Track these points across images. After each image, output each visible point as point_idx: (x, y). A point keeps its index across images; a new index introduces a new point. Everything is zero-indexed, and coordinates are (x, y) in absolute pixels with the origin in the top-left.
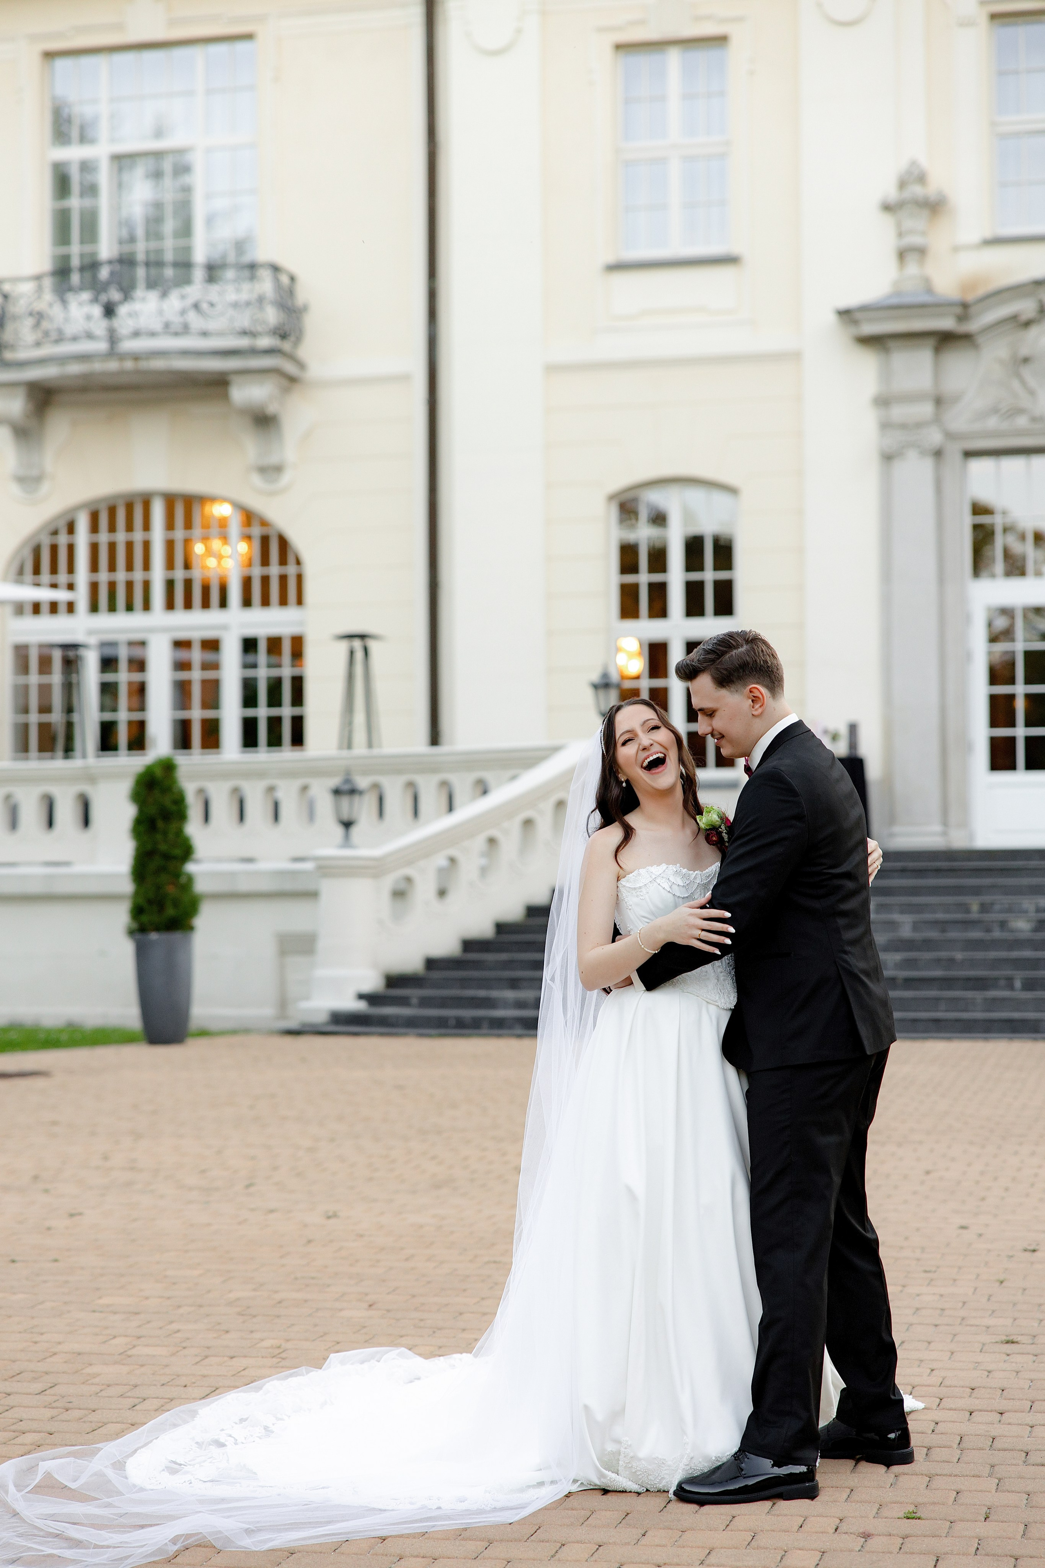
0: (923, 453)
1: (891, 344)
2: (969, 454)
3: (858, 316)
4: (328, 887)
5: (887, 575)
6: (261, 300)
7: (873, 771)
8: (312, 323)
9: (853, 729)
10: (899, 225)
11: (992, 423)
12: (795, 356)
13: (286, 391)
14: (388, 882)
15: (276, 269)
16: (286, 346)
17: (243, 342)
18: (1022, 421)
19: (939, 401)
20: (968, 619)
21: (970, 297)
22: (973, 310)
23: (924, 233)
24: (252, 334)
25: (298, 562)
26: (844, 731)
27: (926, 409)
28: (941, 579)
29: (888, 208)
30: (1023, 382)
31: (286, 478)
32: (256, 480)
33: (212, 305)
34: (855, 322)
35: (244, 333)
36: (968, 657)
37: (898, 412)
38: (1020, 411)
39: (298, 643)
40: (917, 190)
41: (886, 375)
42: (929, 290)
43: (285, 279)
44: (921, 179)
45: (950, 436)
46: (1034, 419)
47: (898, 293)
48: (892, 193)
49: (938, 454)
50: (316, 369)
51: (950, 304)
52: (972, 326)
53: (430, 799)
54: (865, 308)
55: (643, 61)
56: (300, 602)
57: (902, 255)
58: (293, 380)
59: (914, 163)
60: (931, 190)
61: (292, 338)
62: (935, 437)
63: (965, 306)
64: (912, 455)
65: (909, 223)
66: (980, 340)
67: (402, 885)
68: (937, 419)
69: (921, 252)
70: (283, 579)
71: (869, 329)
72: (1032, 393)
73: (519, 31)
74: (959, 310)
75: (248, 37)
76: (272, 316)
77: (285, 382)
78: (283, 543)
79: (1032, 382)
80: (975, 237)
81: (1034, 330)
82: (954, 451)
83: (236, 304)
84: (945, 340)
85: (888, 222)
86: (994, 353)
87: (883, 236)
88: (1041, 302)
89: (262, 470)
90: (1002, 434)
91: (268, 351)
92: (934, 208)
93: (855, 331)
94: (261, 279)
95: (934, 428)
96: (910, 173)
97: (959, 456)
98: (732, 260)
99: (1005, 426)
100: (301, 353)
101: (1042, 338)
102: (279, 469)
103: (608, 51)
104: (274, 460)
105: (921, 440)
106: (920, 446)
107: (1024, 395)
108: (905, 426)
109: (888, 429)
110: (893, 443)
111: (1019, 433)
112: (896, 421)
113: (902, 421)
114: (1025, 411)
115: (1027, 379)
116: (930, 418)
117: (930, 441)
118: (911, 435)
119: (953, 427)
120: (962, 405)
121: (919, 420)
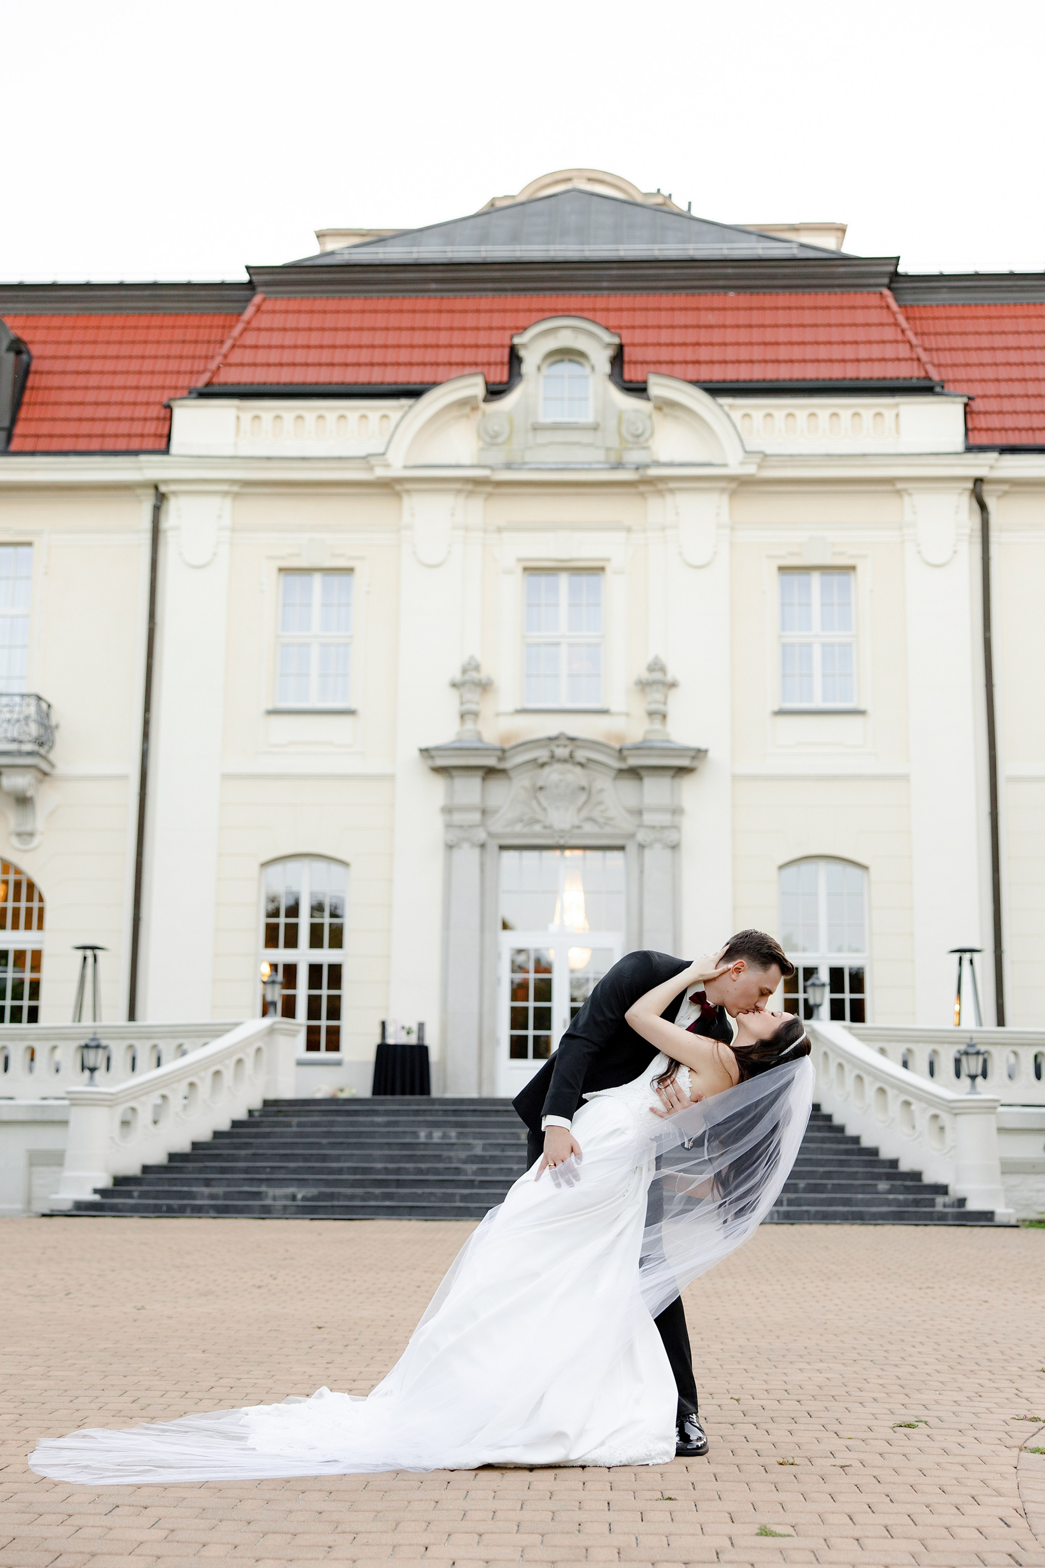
0: (473, 845)
1: (455, 773)
2: (502, 848)
3: (433, 753)
4: (77, 1116)
6: (27, 718)
7: (434, 1056)
8: (60, 737)
9: (421, 1026)
10: (461, 696)
11: (518, 828)
12: (390, 778)
13: (40, 782)
14: (118, 1113)
15: (39, 698)
16: (42, 751)
17: (13, 747)
18: (538, 828)
19: (484, 812)
20: (499, 956)
21: (507, 746)
22: (508, 754)
23: (477, 703)
24: (21, 742)
25: (41, 900)
26: (415, 1028)
27: (476, 817)
28: (482, 930)
29: (454, 685)
30: (539, 803)
31: (36, 841)
32: (14, 841)
34: (432, 757)
35: (14, 740)
36: (498, 981)
37: (458, 818)
38: (537, 821)
39: (37, 955)
40: (474, 675)
41: (450, 793)
42: (480, 740)
43: (44, 706)
44: (477, 668)
45: (490, 835)
46: (545, 827)
47: (460, 741)
48: (458, 677)
49: (483, 846)
50: (61, 768)
51: (495, 749)
52: (506, 765)
53: (145, 1058)
54: (438, 749)
55: (297, 581)
56: (40, 927)
57: (462, 716)
58: (45, 774)
59: (472, 658)
60: (483, 675)
61: (46, 747)
62: (481, 835)
63: (504, 751)
64: (466, 846)
65: (468, 696)
66: (512, 774)
67: (129, 1117)
68: (483, 824)
69: (476, 714)
70: (29, 911)
71: (440, 762)
72: (544, 810)
73: (215, 554)
74: (499, 753)
75: (29, 544)
76: (34, 730)
77: (40, 776)
78: (31, 886)
79: (545, 803)
80: (511, 708)
81: (547, 770)
82: (493, 845)
83: (9, 721)
84: (489, 772)
85: (454, 694)
86: (521, 782)
87: (451, 703)
88: (552, 752)
89: (19, 835)
90: (524, 836)
91: (30, 754)
92: (485, 687)
93: (430, 763)
94: (28, 705)
95: (481, 829)
96: (469, 664)
97: (496, 849)
98: (350, 712)
99: (526, 830)
100: (52, 756)
101: (553, 775)
102: (31, 835)
103: (274, 572)
104: (28, 828)
105: (472, 836)
106: (471, 841)
107: (539, 810)
108: (462, 827)
109: (451, 829)
110: (453, 838)
111: (535, 836)
112: (455, 823)
113: (460, 824)
114: (540, 822)
115: (542, 801)
116: (479, 822)
117: (477, 837)
118: (466, 833)
119: (493, 830)
120: (499, 815)
121: (471, 823)
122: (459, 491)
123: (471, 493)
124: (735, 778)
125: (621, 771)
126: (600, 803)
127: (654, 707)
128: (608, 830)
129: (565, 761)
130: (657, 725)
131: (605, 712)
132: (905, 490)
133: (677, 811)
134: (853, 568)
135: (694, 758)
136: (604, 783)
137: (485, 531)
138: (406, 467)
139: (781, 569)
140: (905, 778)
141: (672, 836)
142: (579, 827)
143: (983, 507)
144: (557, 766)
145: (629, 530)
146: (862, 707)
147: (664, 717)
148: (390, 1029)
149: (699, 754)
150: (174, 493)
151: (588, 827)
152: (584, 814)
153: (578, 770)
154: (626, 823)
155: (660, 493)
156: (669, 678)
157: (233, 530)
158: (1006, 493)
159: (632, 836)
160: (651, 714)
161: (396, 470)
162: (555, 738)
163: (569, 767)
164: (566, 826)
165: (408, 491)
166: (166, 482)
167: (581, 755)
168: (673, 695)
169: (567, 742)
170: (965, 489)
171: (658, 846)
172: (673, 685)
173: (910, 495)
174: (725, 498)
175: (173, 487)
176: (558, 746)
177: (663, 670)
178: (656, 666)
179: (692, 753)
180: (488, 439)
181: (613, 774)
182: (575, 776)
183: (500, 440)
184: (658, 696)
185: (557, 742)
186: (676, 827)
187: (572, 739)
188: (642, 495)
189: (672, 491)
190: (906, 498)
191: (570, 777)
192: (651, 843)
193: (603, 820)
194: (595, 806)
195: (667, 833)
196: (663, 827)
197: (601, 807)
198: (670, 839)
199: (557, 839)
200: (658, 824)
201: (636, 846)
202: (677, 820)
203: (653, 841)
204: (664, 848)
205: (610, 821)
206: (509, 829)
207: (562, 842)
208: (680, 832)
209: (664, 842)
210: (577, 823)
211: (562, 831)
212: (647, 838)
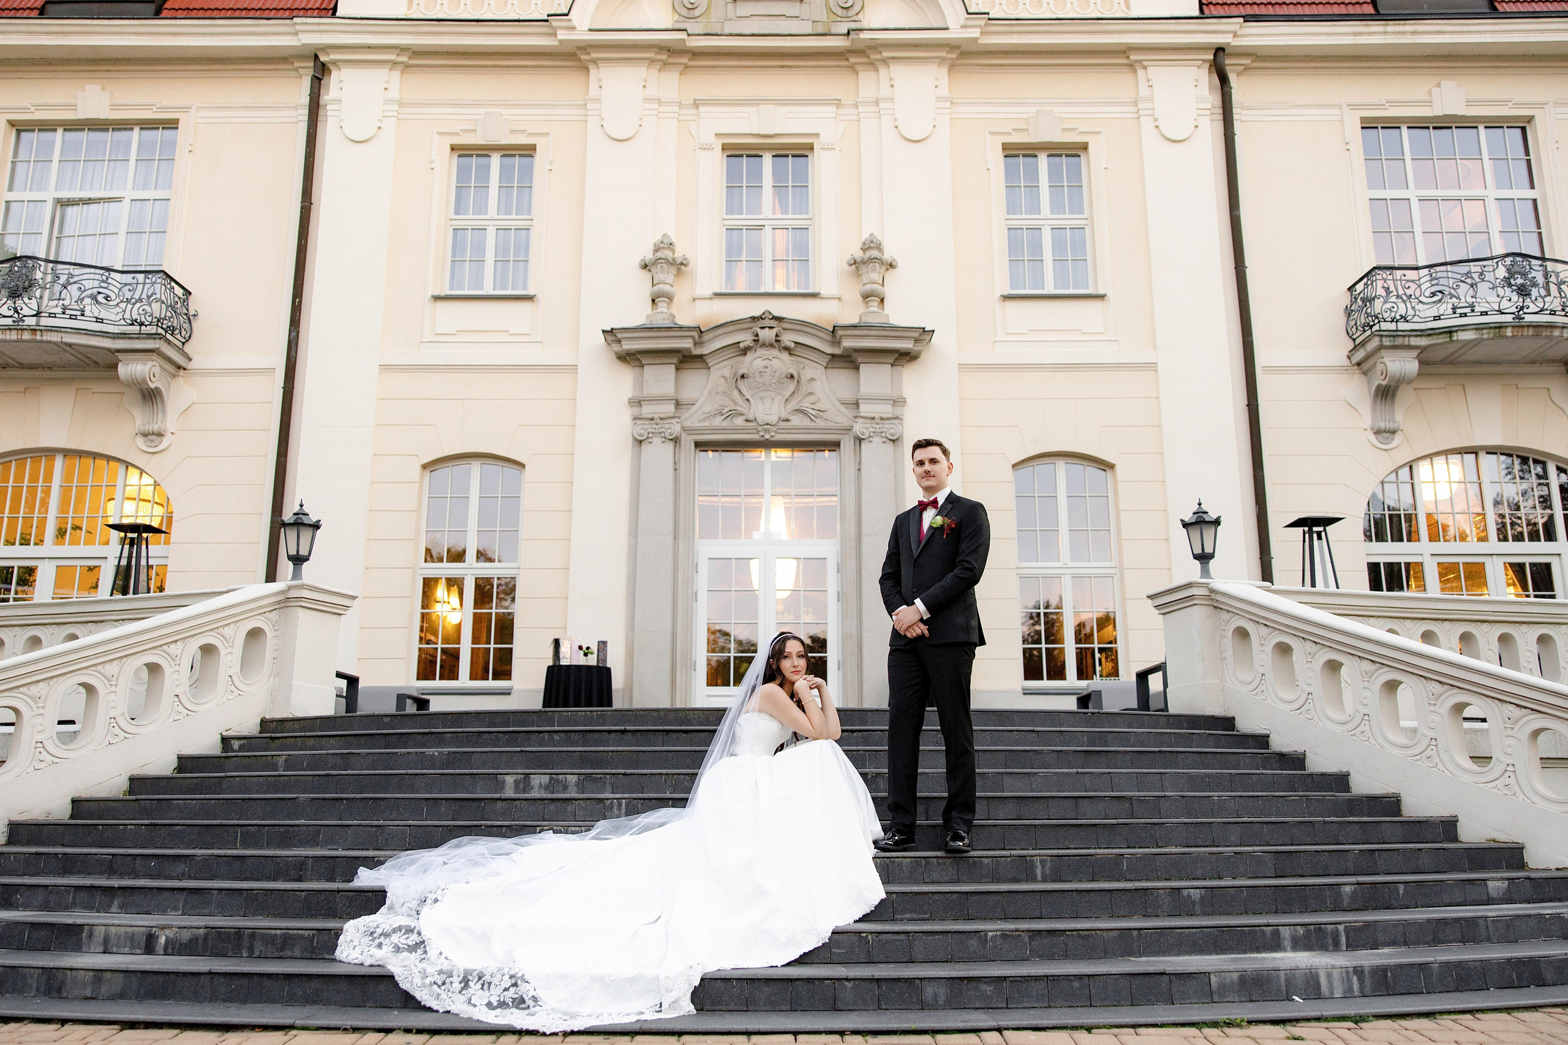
0: (665, 440)
1: (644, 359)
2: (701, 446)
3: (619, 336)
5: (634, 531)
6: (150, 297)
7: (617, 680)
8: (201, 329)
9: (602, 645)
10: (652, 278)
11: (717, 422)
12: (572, 368)
13: (174, 376)
15: (167, 277)
16: (173, 339)
17: (133, 329)
18: (739, 421)
19: (678, 404)
20: (695, 567)
21: (704, 327)
22: (705, 338)
23: (670, 284)
24: (142, 324)
25: (170, 509)
26: (594, 648)
27: (670, 408)
28: (676, 536)
29: (645, 266)
30: (741, 394)
31: (165, 442)
32: (140, 442)
33: (107, 298)
34: (619, 341)
36: (695, 595)
37: (648, 410)
38: (739, 414)
39: (163, 572)
40: (668, 254)
41: (640, 383)
42: (674, 320)
43: (176, 288)
44: (671, 247)
45: (684, 429)
46: (747, 421)
47: (651, 322)
48: (649, 256)
49: (676, 440)
50: (201, 364)
51: (690, 329)
52: (705, 350)
54: (624, 330)
55: (473, 160)
56: (168, 539)
57: (654, 299)
58: (179, 367)
59: (665, 236)
60: (678, 255)
61: (181, 337)
62: (676, 428)
63: (700, 332)
64: (657, 440)
65: (660, 276)
66: (710, 361)
68: (676, 417)
69: (668, 297)
71: (628, 346)
72: (747, 401)
73: (379, 129)
74: (695, 334)
76: (157, 310)
77: (171, 368)
79: (747, 394)
80: (709, 292)
81: (750, 356)
82: (688, 442)
83: (128, 301)
84: (686, 360)
85: (645, 276)
86: (721, 371)
87: (641, 286)
88: (757, 335)
89: (145, 435)
90: (724, 430)
91: (150, 336)
92: (680, 266)
93: (616, 348)
94: (153, 284)
95: (674, 421)
96: (662, 243)
97: (693, 445)
98: (529, 298)
99: (725, 424)
100: (188, 348)
101: (755, 361)
102: (160, 435)
103: (449, 148)
104: (156, 428)
105: (664, 430)
106: (663, 435)
107: (741, 403)
108: (653, 419)
109: (639, 422)
110: (642, 432)
111: (736, 430)
112: (644, 416)
113: (650, 416)
114: (742, 414)
115: (744, 391)
116: (672, 415)
117: (670, 431)
118: (657, 427)
119: (687, 424)
120: (694, 408)
121: (662, 416)
122: (652, 61)
123: (665, 64)
124: (963, 367)
125: (833, 356)
126: (811, 393)
127: (869, 287)
128: (820, 423)
129: (771, 345)
130: (874, 306)
131: (815, 295)
132: (1140, 61)
133: (898, 402)
134: (1084, 147)
135: (916, 341)
136: (814, 372)
137: (681, 105)
138: (591, 30)
139: (1006, 147)
140: (1152, 367)
141: (890, 429)
142: (788, 420)
143: (1224, 80)
144: (761, 352)
145: (838, 103)
146: (1101, 292)
147: (882, 300)
148: (564, 649)
149: (924, 334)
150: (335, 63)
151: (797, 421)
152: (792, 405)
153: (785, 356)
154: (839, 416)
155: (873, 65)
156: (887, 256)
157: (401, 104)
158: (1247, 68)
159: (849, 429)
160: (866, 296)
161: (581, 34)
162: (761, 318)
163: (775, 352)
164: (773, 419)
165: (595, 61)
166: (327, 48)
167: (788, 339)
168: (890, 276)
169: (773, 323)
170: (1204, 61)
171: (877, 440)
172: (892, 266)
173: (1145, 68)
174: (944, 70)
175: (333, 56)
176: (762, 328)
177: (879, 247)
178: (871, 245)
179: (916, 335)
180: (684, 12)
181: (824, 361)
182: (782, 362)
183: (697, 13)
184: (876, 276)
185: (762, 323)
186: (898, 418)
187: (779, 319)
188: (852, 68)
189: (885, 61)
190: (1141, 73)
191: (775, 363)
192: (869, 437)
193: (813, 412)
194: (805, 397)
195: (887, 425)
196: (882, 419)
197: (812, 398)
198: (892, 431)
199: (762, 434)
200: (877, 416)
201: (852, 442)
202: (898, 411)
203: (872, 434)
204: (884, 442)
205: (821, 414)
206: (706, 424)
207: (767, 436)
208: (902, 424)
209: (884, 434)
210: (784, 416)
211: (768, 424)
212: (865, 430)
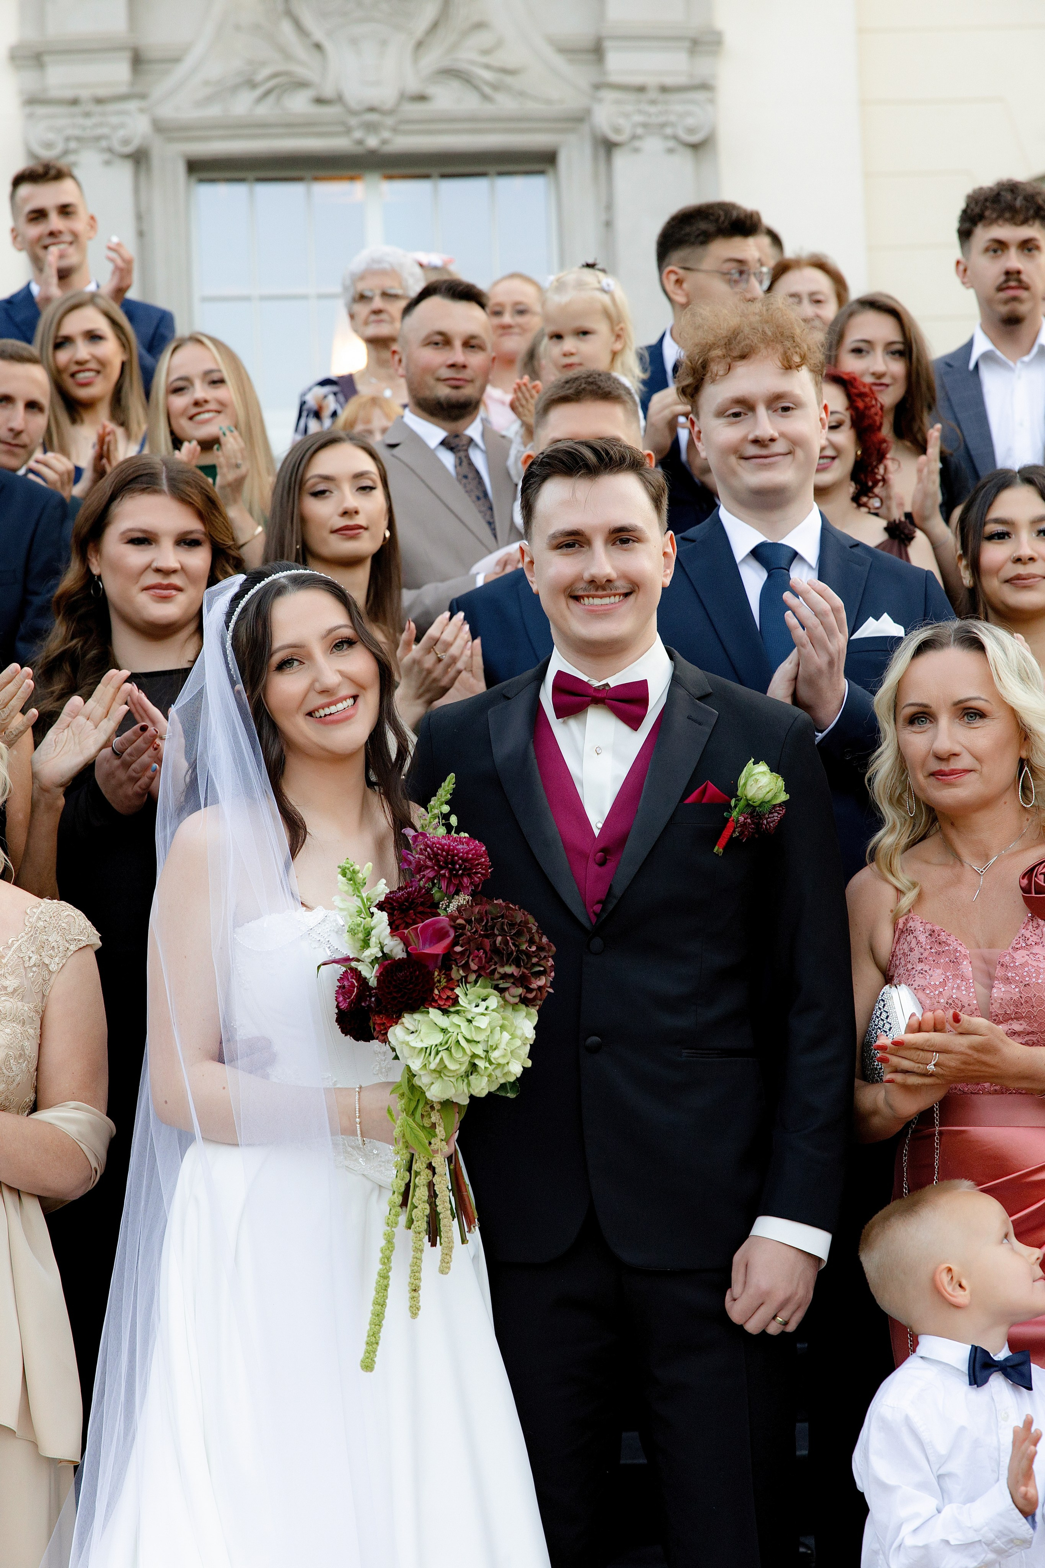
0: (112, 155)
2: (199, 167)
11: (242, 105)
18: (299, 103)
19: (138, 61)
27: (116, 73)
30: (301, 29)
37: (59, 77)
38: (297, 84)
45: (160, 127)
46: (320, 101)
49: (138, 157)
62: (137, 126)
68: (136, 94)
72: (317, 48)
79: (316, 28)
82: (169, 160)
90: (261, 127)
95: (132, 106)
97: (181, 169)
99: (264, 110)
105: (105, 131)
106: (104, 144)
107: (299, 50)
108: (75, 102)
109: (41, 110)
110: (51, 136)
111: (292, 126)
112: (54, 93)
113: (69, 94)
114: (302, 84)
115: (308, 20)
116: (123, 89)
117: (121, 133)
118: (89, 122)
119: (167, 112)
120: (181, 70)
121: (101, 92)
126: (480, 26)
128: (506, 104)
133: (704, 42)
141: (686, 115)
142: (422, 98)
151: (447, 99)
152: (433, 58)
159: (577, 119)
164: (386, 95)
171: (653, 145)
186: (705, 86)
192: (634, 137)
193: (487, 75)
194: (465, 34)
195: (677, 106)
196: (664, 89)
197: (483, 39)
198: (690, 121)
199: (358, 134)
200: (651, 81)
201: (588, 150)
202: (703, 67)
203: (640, 131)
204: (671, 151)
205: (509, 80)
206: (214, 111)
207: (372, 142)
208: (712, 101)
209: (669, 131)
210: (413, 86)
211: (372, 110)
212: (621, 121)
